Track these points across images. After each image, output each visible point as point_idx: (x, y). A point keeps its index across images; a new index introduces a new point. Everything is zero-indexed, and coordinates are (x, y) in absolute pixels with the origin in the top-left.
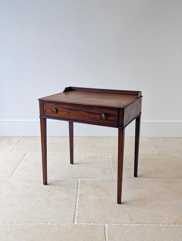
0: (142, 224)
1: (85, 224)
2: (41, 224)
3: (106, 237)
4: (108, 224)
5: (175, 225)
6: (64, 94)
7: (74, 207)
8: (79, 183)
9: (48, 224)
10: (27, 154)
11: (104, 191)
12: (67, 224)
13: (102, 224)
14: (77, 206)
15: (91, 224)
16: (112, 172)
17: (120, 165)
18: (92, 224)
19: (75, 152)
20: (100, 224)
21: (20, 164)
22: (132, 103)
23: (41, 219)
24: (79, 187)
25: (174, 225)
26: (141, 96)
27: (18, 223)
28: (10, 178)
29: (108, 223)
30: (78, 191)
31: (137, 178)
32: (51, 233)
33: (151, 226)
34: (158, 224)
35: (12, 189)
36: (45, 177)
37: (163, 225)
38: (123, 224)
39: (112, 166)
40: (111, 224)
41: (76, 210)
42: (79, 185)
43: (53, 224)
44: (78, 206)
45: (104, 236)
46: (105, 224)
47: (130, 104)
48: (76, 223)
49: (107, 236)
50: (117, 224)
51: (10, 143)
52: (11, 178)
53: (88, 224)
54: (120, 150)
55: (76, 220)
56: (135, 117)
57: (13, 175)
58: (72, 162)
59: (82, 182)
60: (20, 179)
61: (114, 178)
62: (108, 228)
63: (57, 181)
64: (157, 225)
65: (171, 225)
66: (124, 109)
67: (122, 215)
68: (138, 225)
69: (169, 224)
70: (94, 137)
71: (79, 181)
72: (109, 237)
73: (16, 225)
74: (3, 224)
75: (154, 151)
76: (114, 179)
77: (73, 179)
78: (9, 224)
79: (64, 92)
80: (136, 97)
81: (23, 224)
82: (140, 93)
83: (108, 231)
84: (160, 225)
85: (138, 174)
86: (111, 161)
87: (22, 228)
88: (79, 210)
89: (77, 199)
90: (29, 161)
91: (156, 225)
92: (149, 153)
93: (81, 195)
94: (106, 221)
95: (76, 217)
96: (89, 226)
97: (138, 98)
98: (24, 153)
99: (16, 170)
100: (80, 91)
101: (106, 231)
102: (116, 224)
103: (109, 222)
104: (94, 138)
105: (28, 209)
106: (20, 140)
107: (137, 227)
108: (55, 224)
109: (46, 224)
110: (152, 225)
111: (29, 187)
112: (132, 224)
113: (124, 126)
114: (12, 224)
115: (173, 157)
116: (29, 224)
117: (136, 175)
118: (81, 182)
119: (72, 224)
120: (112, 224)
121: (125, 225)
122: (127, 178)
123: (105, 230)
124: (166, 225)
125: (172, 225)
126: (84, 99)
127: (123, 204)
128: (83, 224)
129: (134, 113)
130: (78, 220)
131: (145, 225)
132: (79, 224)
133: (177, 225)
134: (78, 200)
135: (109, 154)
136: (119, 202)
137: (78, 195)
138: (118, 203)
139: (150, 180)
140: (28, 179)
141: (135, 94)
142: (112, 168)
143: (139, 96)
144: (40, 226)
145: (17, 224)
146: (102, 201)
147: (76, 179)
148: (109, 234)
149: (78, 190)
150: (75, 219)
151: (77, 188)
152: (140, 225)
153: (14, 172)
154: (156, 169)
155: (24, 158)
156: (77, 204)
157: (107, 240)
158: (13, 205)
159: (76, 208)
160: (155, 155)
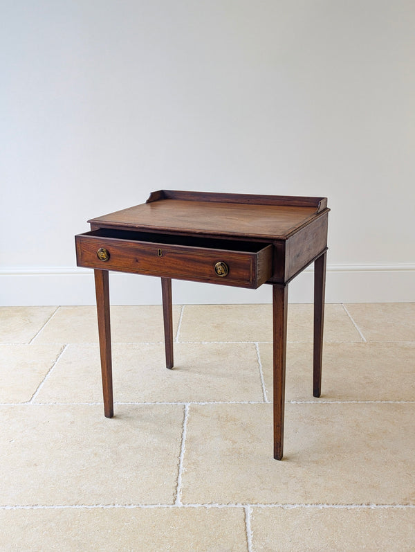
0: (332, 506)
1: (200, 505)
2: (100, 506)
3: (249, 535)
4: (254, 505)
5: (408, 506)
6: (148, 207)
7: (175, 467)
8: (187, 413)
9: (117, 506)
10: (66, 348)
11: (245, 430)
12: (159, 506)
13: (240, 505)
14: (181, 466)
15: (213, 505)
16: (264, 386)
17: (279, 371)
18: (217, 505)
19: (177, 342)
20: (234, 506)
21: (51, 370)
22: (304, 225)
23: (101, 495)
24: (186, 421)
25: (404, 507)
26: (326, 210)
27: (47, 504)
28: (28, 403)
29: (252, 504)
30: (185, 432)
31: (319, 401)
32: (123, 526)
33: (351, 509)
34: (368, 505)
35: (35, 428)
36: (108, 399)
37: (379, 507)
38: (285, 507)
39: (262, 372)
40: (259, 505)
41: (180, 475)
42: (186, 418)
43: (127, 507)
44: (184, 466)
45: (244, 534)
46: (245, 507)
47: (300, 228)
48: (179, 503)
49: (250, 532)
50: (273, 505)
51: (28, 322)
52: (31, 402)
53: (206, 505)
54: (277, 335)
55: (179, 497)
56: (312, 257)
57: (35, 396)
58: (170, 364)
59: (193, 410)
61: (266, 399)
62: (251, 514)
63: (136, 409)
64: (365, 507)
65: (398, 506)
66: (284, 241)
67: (285, 484)
68: (321, 507)
69: (394, 504)
70: (221, 306)
71: (187, 408)
72: (254, 534)
73: (44, 509)
74: (15, 508)
75: (362, 335)
76: (267, 402)
77: (173, 403)
78: (28, 508)
79: (148, 202)
80: (313, 210)
81: (59, 507)
82: (322, 202)
83: (252, 520)
84: (373, 506)
85: (323, 391)
86: (259, 361)
87: (58, 517)
88: (186, 473)
89: (183, 449)
90: (71, 363)
92: (350, 341)
93: (191, 440)
94: (249, 499)
95: (179, 490)
96: (210, 509)
97: (318, 214)
98: (61, 345)
99: (43, 383)
100: (185, 200)
101: (248, 521)
102: (271, 506)
103: (255, 501)
104: (222, 308)
105: (70, 473)
106: (51, 315)
107: (320, 511)
108: (132, 507)
109: (111, 506)
110: (353, 507)
111: (72, 423)
112: (309, 506)
113: (286, 280)
114: (35, 508)
115: (406, 348)
116: (74, 507)
117: (317, 393)
118: (190, 411)
119: (171, 506)
120: (263, 506)
121: (291, 507)
122: (297, 399)
123: (245, 520)
124: (387, 507)
125: (401, 507)
126: (194, 219)
127: (286, 459)
128: (196, 506)
129: (309, 249)
130: (183, 498)
131: (337, 507)
132: (186, 506)
134: (183, 452)
135: (257, 344)
136: (278, 455)
137: (184, 441)
138: (275, 458)
139: (350, 404)
140: (70, 406)
141: (313, 204)
142: (262, 378)
143: (322, 208)
144: (98, 511)
145: (46, 508)
146: (240, 453)
147: (179, 404)
148: (254, 528)
149: (185, 428)
150: (178, 495)
151: (183, 423)
152: (326, 506)
153: (39, 390)
154: (365, 378)
155: (61, 356)
156: (182, 462)
157: (250, 541)
158: (36, 465)
159: (180, 470)
160: (363, 345)
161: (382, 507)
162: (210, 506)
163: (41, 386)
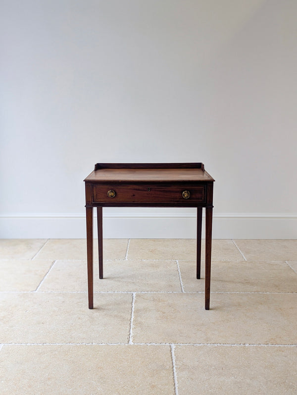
0: (222, 345)
1: (144, 344)
2: (84, 344)
7: (128, 325)
8: (134, 297)
9: (94, 344)
10: (56, 262)
11: (170, 306)
12: (119, 344)
13: (168, 344)
14: (132, 324)
15: (152, 344)
16: (182, 284)
18: (154, 344)
20: (164, 344)
21: (48, 274)
23: (84, 338)
24: (134, 302)
25: (266, 346)
28: (35, 292)
29: (175, 343)
30: (133, 307)
32: (98, 354)
34: (244, 344)
35: (40, 305)
38: (195, 345)
39: (180, 277)
40: (179, 344)
41: (131, 329)
42: (134, 300)
43: (100, 344)
45: (170, 358)
46: (171, 345)
48: (131, 343)
49: (174, 357)
50: (188, 344)
51: (30, 248)
52: (37, 291)
53: (148, 344)
55: (131, 340)
57: (38, 288)
59: (138, 296)
60: (49, 292)
62: (175, 349)
65: (262, 345)
67: (194, 334)
68: (216, 345)
70: (154, 240)
71: (134, 295)
72: (177, 358)
73: (50, 345)
74: (33, 344)
75: (244, 257)
76: (184, 292)
77: (126, 292)
78: (41, 344)
81: (59, 344)
83: (175, 351)
84: (247, 345)
86: (179, 270)
87: (59, 349)
88: (135, 328)
89: (132, 316)
90: (59, 270)
91: (242, 345)
92: (236, 260)
93: (137, 311)
94: (173, 341)
95: (131, 336)
96: (150, 346)
98: (52, 261)
99: (43, 281)
101: (173, 352)
102: (186, 345)
103: (177, 342)
105: (65, 328)
106: (44, 244)
107: (215, 347)
108: (103, 344)
109: (91, 344)
110: (235, 345)
111: (63, 302)
112: (209, 345)
114: (45, 344)
115: (272, 265)
116: (68, 344)
118: (136, 296)
119: (126, 344)
120: (181, 344)
121: (199, 345)
123: (171, 351)
124: (255, 345)
125: (263, 345)
128: (142, 344)
130: (134, 340)
131: (225, 345)
132: (135, 344)
133: (270, 345)
134: (133, 317)
135: (177, 261)
137: (133, 312)
140: (61, 293)
142: (181, 279)
144: (83, 346)
145: (52, 344)
147: (129, 292)
148: (177, 355)
149: (133, 305)
150: (131, 339)
151: (132, 303)
152: (219, 345)
153: (41, 285)
154: (245, 280)
155: (53, 267)
156: (132, 322)
157: (174, 361)
158: (43, 323)
159: (131, 327)
160: (244, 262)
161: (252, 345)
162: (150, 344)
163: (42, 283)
